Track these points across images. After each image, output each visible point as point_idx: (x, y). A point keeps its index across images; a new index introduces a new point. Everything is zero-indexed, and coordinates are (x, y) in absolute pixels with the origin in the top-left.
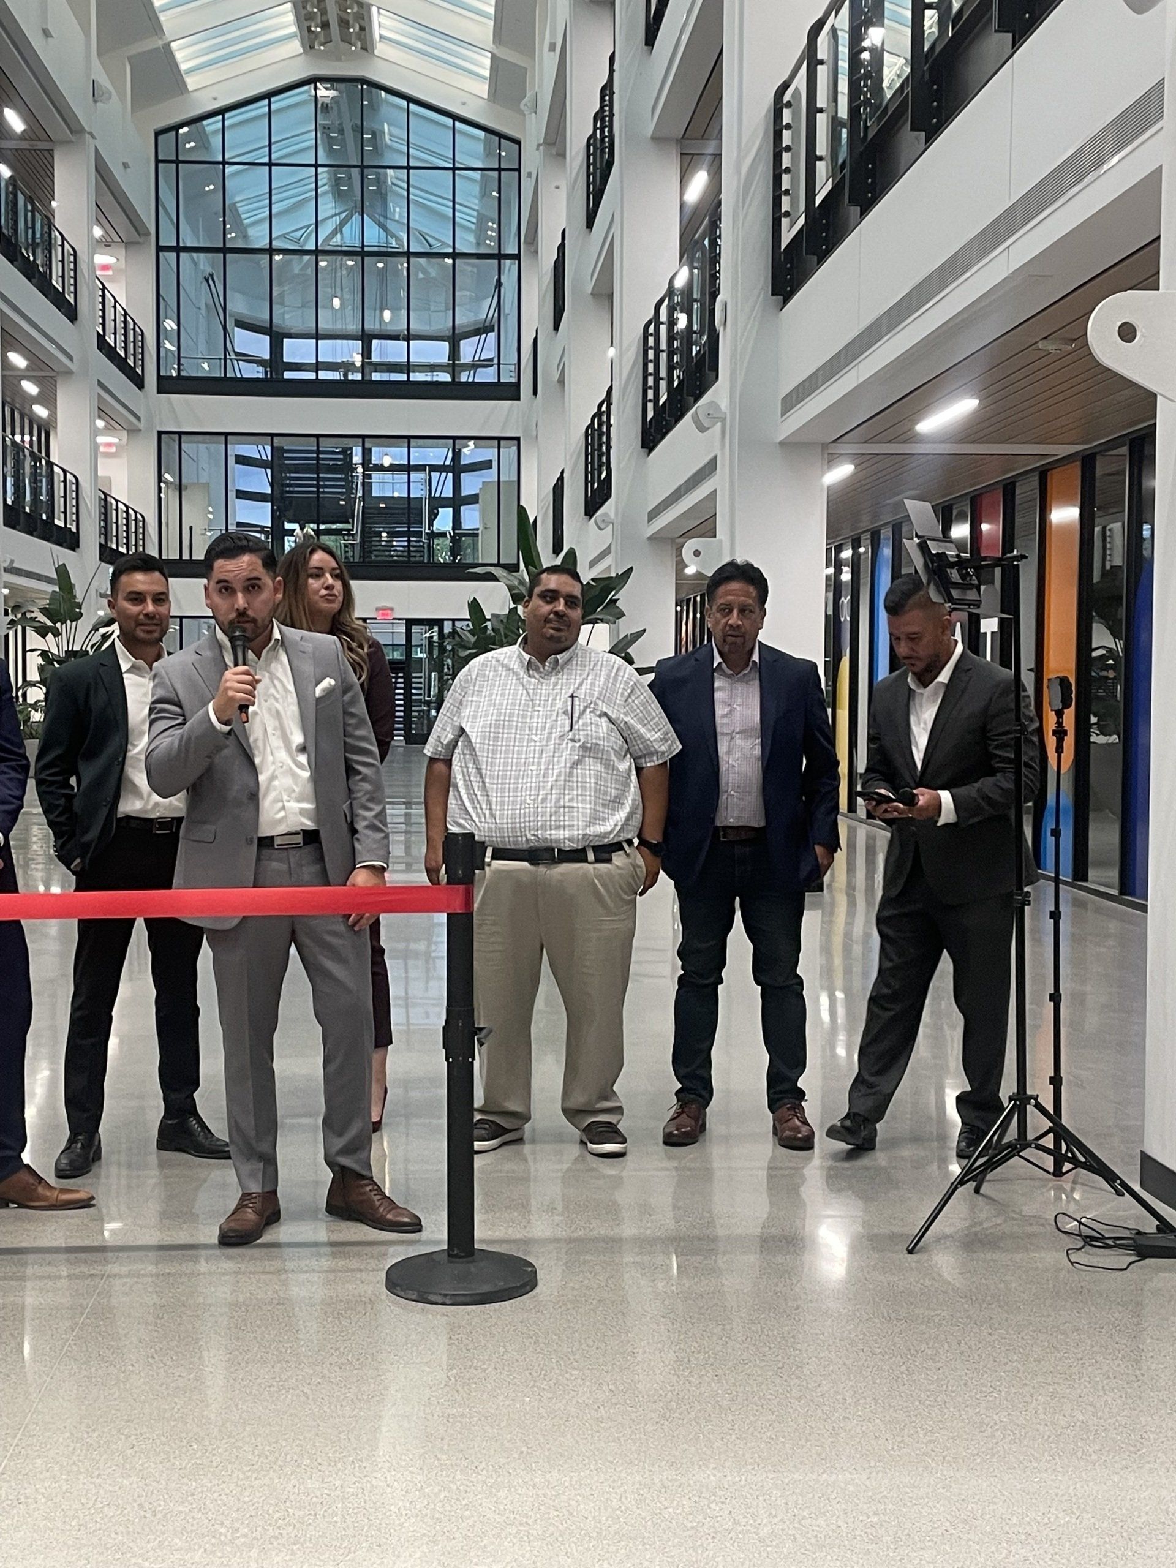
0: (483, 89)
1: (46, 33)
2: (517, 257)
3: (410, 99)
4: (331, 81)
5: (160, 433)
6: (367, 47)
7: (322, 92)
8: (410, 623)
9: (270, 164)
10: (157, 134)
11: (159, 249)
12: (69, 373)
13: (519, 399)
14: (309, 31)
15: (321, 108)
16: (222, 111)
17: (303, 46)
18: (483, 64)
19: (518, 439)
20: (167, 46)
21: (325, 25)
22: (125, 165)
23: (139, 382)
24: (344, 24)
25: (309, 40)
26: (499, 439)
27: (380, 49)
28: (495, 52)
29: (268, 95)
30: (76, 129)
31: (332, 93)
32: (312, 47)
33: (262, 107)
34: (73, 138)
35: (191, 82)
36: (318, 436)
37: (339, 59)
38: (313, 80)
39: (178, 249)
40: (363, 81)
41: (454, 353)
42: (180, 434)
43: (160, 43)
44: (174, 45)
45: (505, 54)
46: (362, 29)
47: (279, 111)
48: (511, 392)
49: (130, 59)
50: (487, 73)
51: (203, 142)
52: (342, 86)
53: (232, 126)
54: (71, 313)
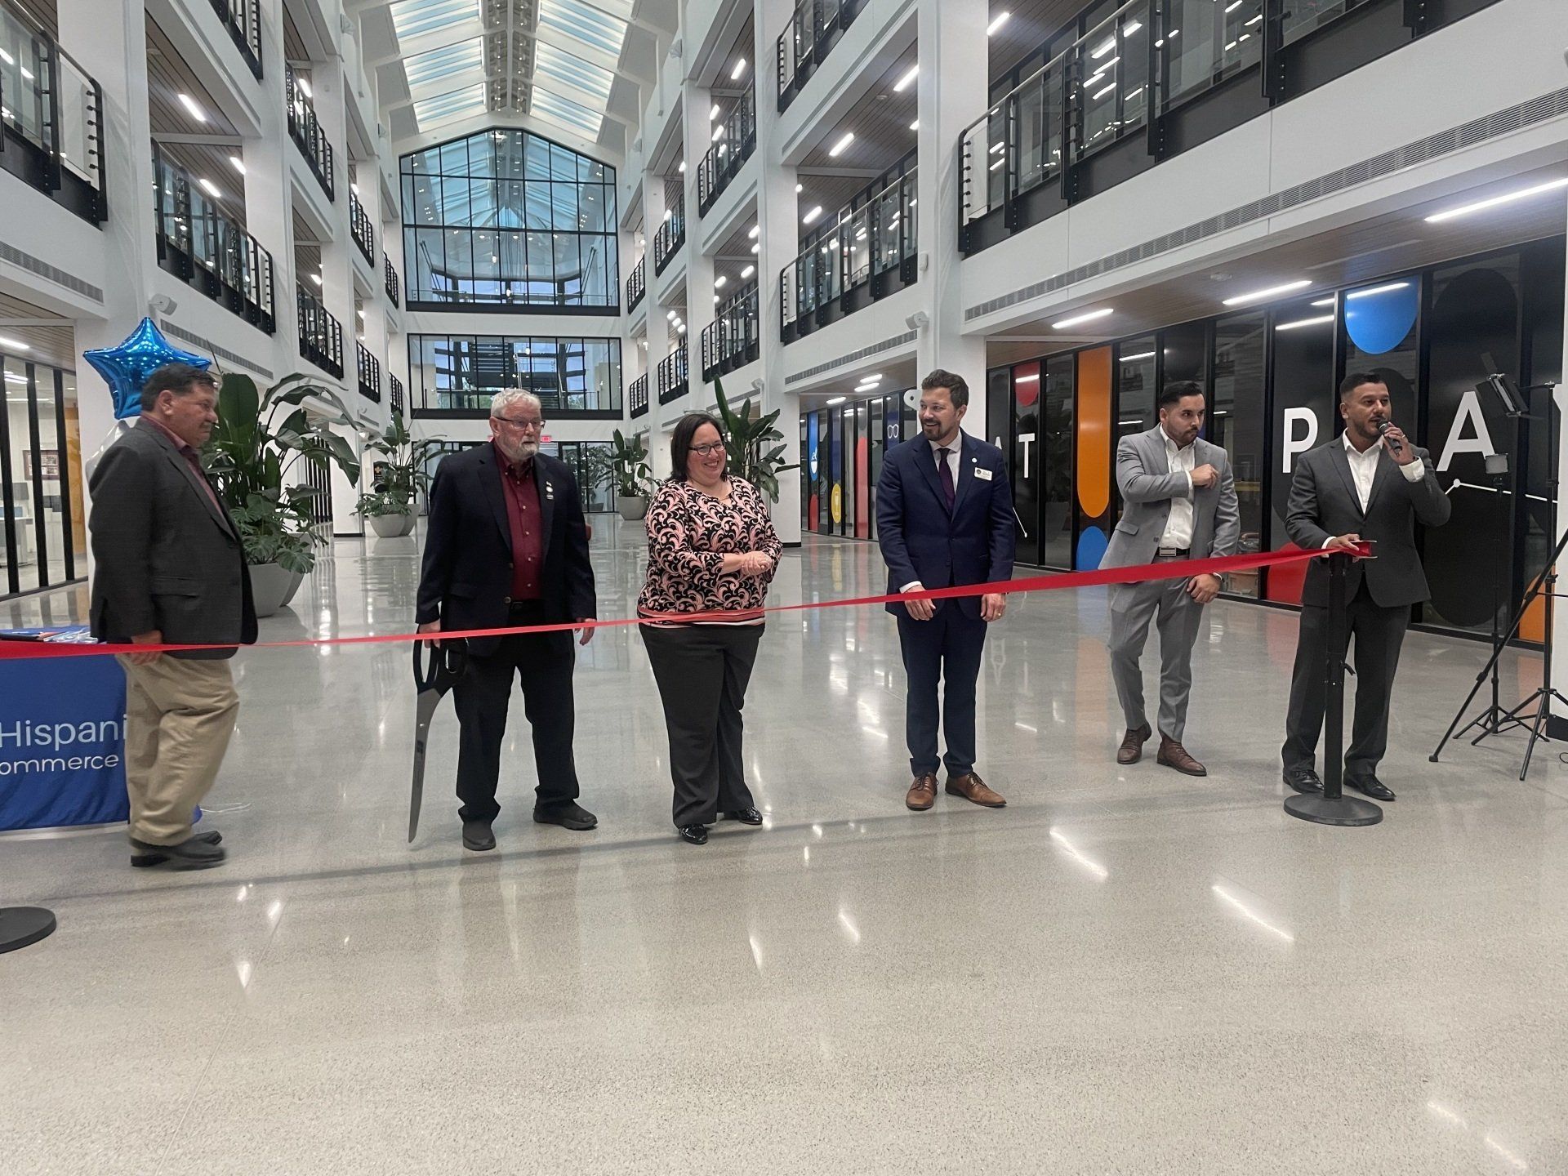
0: (594, 137)
1: (361, 95)
2: (616, 234)
3: (551, 142)
4: (502, 130)
5: (408, 335)
6: (526, 111)
7: (498, 136)
8: (561, 444)
9: (469, 178)
10: (401, 158)
11: (404, 226)
12: (371, 298)
13: (619, 315)
14: (493, 98)
15: (495, 145)
16: (439, 145)
17: (488, 108)
18: (597, 123)
19: (620, 339)
20: (412, 105)
21: (503, 96)
22: (390, 176)
23: (397, 305)
24: (514, 97)
25: (492, 105)
26: (609, 339)
27: (533, 111)
28: (608, 115)
29: (467, 137)
30: (370, 154)
31: (503, 137)
32: (493, 109)
33: (464, 143)
34: (368, 158)
35: (421, 127)
36: (503, 337)
37: (509, 117)
38: (493, 129)
39: (415, 226)
40: (523, 130)
41: (561, 288)
42: (421, 335)
43: (408, 104)
44: (415, 105)
45: (612, 116)
46: (524, 100)
47: (473, 144)
48: (614, 311)
49: (390, 113)
50: (598, 129)
51: (423, 164)
52: (509, 133)
53: (445, 153)
54: (372, 263)
